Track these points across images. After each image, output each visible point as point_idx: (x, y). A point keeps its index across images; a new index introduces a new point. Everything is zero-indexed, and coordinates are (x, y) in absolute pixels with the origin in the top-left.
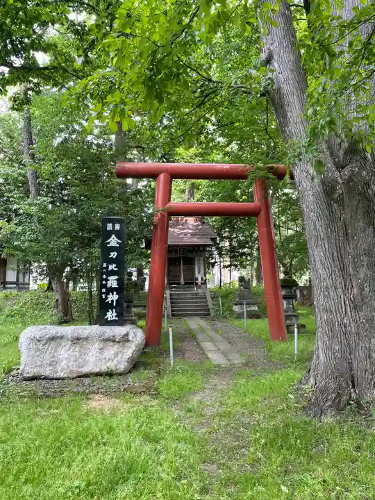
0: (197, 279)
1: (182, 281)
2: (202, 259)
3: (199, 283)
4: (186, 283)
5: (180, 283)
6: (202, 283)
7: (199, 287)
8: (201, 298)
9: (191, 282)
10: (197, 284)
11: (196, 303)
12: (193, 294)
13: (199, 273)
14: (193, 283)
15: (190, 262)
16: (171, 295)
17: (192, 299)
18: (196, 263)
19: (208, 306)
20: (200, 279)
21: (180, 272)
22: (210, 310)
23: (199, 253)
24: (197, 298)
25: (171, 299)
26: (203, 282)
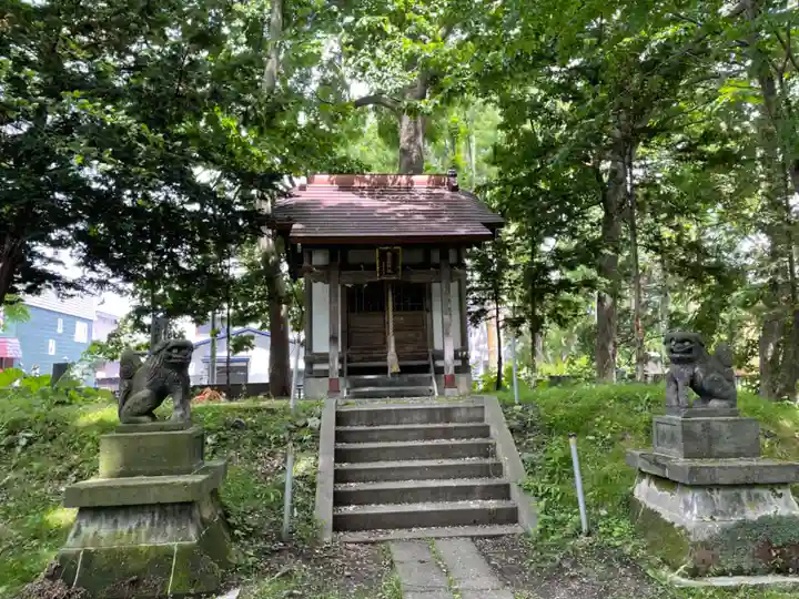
0: (441, 356)
1: (393, 363)
2: (454, 286)
3: (450, 371)
4: (405, 370)
5: (384, 370)
6: (457, 369)
7: (451, 383)
8: (470, 433)
9: (420, 365)
10: (439, 371)
11: (445, 452)
12: (431, 414)
13: (445, 333)
14: (425, 369)
15: (415, 301)
16: (341, 419)
17: (428, 435)
18: (437, 305)
19: (497, 469)
20: (449, 354)
21: (385, 334)
22: (515, 492)
23: (446, 271)
24: (447, 433)
25: (339, 437)
26: (459, 363)
